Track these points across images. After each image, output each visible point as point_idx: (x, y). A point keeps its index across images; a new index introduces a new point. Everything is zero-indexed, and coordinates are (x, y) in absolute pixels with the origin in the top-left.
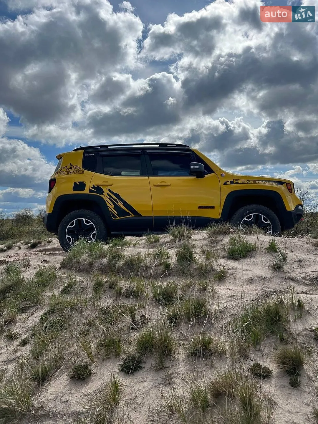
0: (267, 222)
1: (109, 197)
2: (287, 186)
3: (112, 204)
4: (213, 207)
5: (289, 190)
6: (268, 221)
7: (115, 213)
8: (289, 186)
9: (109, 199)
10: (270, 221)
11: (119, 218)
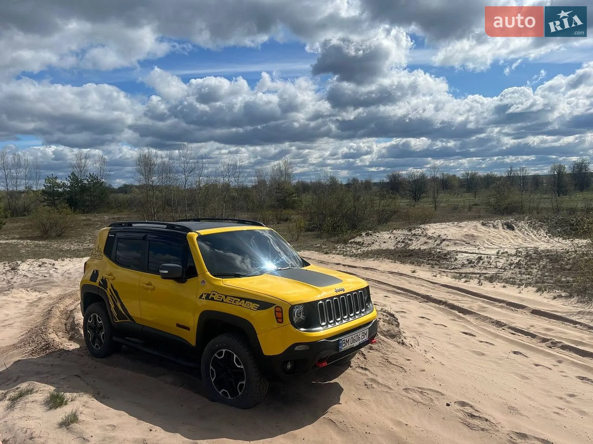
0: (239, 367)
1: (111, 294)
2: (275, 311)
3: (112, 302)
4: (188, 329)
5: (277, 318)
6: (241, 365)
7: (115, 314)
8: (280, 312)
9: (111, 296)
10: (244, 366)
11: (118, 321)
